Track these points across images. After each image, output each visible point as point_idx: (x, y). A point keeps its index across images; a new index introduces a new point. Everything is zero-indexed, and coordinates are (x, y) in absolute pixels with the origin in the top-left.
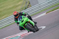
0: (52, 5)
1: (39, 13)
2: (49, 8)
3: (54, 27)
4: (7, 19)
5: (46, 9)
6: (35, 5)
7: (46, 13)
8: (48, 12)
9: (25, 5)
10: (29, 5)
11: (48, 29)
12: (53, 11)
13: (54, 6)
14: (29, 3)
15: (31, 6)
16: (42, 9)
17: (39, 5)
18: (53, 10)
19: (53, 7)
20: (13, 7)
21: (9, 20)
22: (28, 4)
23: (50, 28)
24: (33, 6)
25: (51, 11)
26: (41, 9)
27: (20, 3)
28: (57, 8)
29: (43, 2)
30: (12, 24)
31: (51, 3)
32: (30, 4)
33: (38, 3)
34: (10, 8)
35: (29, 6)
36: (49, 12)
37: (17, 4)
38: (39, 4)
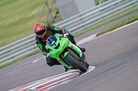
0: (110, 16)
1: (81, 34)
2: (104, 24)
3: (115, 67)
4: (6, 48)
5: (95, 26)
6: (71, 16)
7: (95, 35)
8: (100, 32)
9: (46, 17)
10: (55, 17)
11: (102, 73)
12: (112, 30)
13: (115, 19)
14: (57, 13)
15: (62, 20)
16: (86, 26)
17: (81, 16)
18: (112, 28)
19: (112, 21)
20: (19, 22)
21: (9, 52)
22: (54, 14)
23: (106, 71)
24: (65, 18)
25: (108, 31)
26: (84, 26)
27: (35, 12)
28: (120, 24)
29: (89, 10)
30: (16, 61)
31: (108, 11)
32: (58, 15)
33: (77, 12)
35: (56, 20)
36: (104, 33)
37: (30, 15)
38: (81, 14)
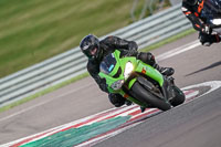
15: (171, 6)
34: (91, 12)
